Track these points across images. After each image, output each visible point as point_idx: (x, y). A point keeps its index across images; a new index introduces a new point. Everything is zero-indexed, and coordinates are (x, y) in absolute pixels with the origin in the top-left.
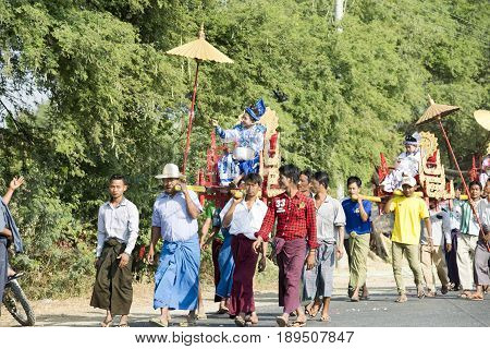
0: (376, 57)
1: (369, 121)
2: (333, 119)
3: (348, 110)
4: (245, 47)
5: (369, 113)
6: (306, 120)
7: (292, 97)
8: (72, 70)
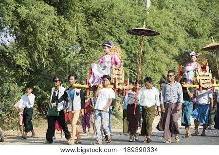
0: (164, 25)
1: (160, 54)
2: (144, 53)
3: (151, 49)
4: (105, 18)
5: (160, 51)
6: (131, 52)
7: (125, 42)
8: (25, 27)
